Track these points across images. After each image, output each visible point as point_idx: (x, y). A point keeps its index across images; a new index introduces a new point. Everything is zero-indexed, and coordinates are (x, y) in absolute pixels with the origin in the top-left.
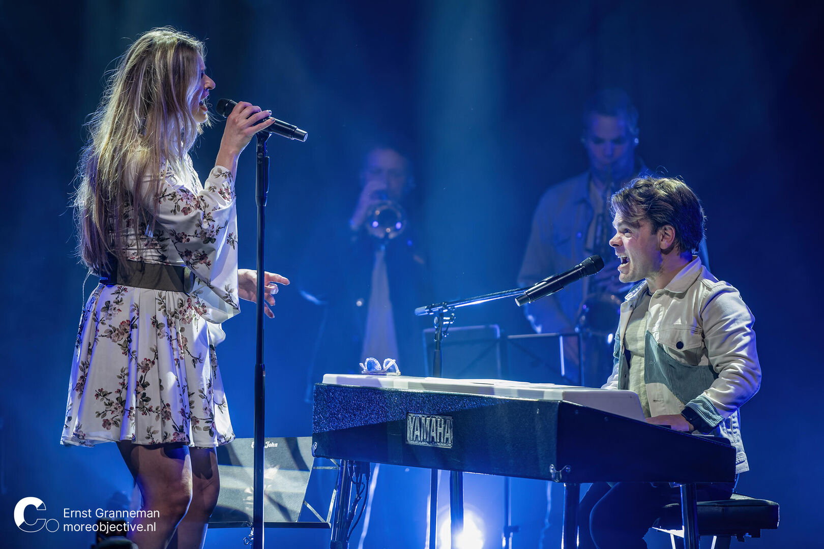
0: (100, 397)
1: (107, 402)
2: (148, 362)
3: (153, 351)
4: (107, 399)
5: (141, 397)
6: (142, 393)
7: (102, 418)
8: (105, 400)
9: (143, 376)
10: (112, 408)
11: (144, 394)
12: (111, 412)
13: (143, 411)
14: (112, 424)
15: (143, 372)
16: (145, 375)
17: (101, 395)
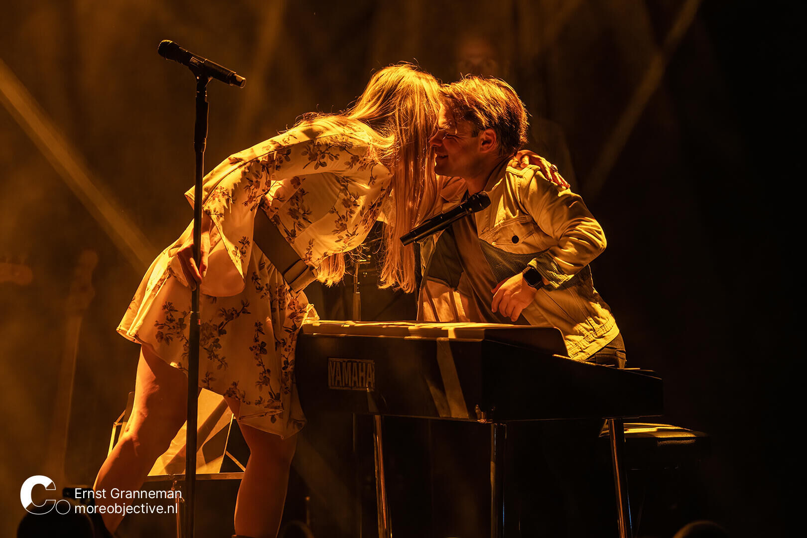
0: (166, 310)
1: (170, 317)
2: (234, 312)
3: (243, 303)
4: (171, 315)
5: (213, 341)
6: (216, 338)
7: (158, 329)
8: (169, 314)
9: (224, 323)
10: (171, 325)
11: (218, 340)
12: (168, 327)
13: (210, 355)
14: (163, 339)
15: (226, 319)
16: (226, 323)
17: (167, 308)
